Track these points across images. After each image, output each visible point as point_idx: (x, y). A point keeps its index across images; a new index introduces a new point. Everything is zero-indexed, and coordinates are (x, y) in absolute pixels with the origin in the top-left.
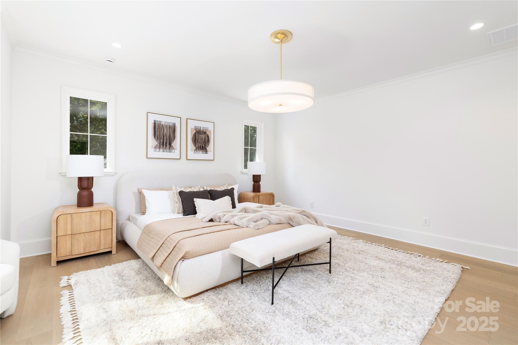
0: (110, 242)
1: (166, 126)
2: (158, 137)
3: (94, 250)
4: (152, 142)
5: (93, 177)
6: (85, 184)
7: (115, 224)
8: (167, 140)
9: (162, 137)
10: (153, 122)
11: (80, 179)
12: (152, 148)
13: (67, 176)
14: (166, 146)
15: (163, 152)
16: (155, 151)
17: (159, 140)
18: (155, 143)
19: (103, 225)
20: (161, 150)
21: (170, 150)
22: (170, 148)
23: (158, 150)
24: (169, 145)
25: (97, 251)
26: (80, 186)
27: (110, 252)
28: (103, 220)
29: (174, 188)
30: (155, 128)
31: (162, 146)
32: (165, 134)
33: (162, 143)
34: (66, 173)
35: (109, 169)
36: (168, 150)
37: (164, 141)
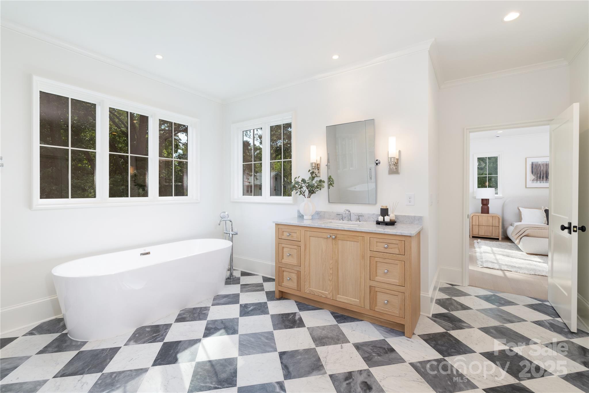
0: (498, 233)
1: (543, 165)
2: (535, 173)
3: (489, 235)
4: (530, 176)
5: (489, 199)
6: (485, 202)
7: (501, 224)
8: (543, 174)
9: (539, 173)
10: (531, 163)
11: (482, 200)
12: (530, 181)
13: (476, 198)
14: (543, 178)
15: (540, 183)
16: (533, 183)
17: (536, 175)
18: (533, 177)
19: (494, 223)
20: (538, 182)
21: (547, 182)
22: (546, 180)
23: (535, 182)
24: (546, 178)
25: (491, 236)
26: (483, 203)
27: (498, 239)
28: (494, 221)
29: (543, 207)
30: (532, 167)
31: (539, 179)
32: (542, 170)
33: (539, 177)
34: (476, 197)
35: (500, 195)
36: (545, 182)
37: (540, 175)
